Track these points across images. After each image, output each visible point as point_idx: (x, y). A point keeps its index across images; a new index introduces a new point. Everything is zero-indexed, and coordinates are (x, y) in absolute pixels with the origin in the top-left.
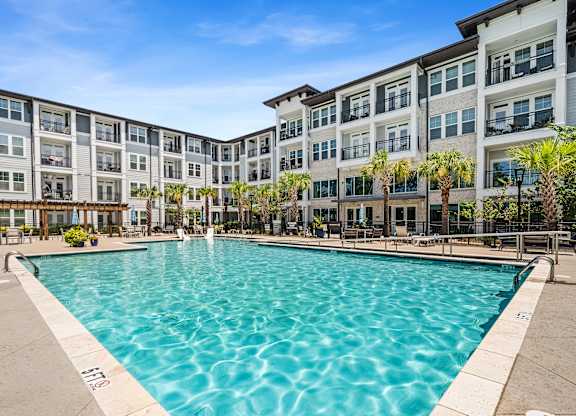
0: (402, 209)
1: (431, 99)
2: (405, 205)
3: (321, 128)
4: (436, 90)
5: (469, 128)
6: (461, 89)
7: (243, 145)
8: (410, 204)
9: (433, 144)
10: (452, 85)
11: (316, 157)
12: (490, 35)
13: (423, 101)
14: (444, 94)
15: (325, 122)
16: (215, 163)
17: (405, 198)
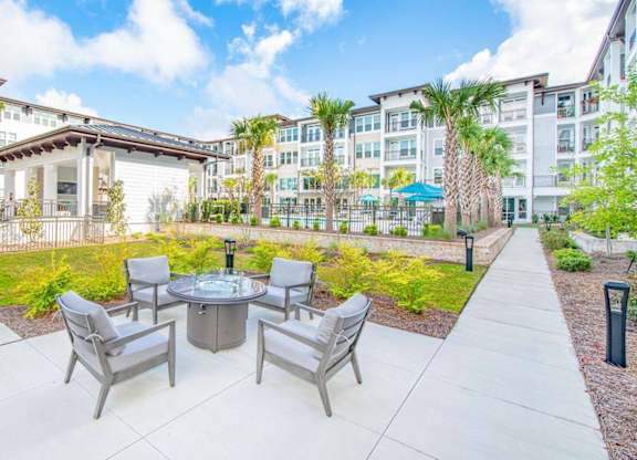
1: (357, 134)
3: (286, 143)
4: (360, 129)
5: (377, 154)
6: (373, 131)
7: (222, 146)
9: (358, 161)
10: (368, 128)
11: (283, 162)
12: (387, 105)
13: (352, 135)
14: (364, 132)
15: (289, 139)
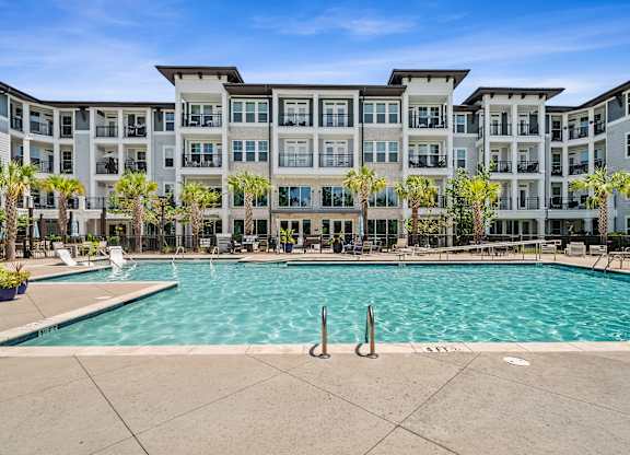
0: (340, 223)
1: (366, 126)
2: (343, 220)
3: (245, 124)
4: (368, 119)
8: (348, 218)
11: (238, 157)
14: (375, 124)
15: (250, 118)
16: (17, 134)
17: (343, 213)
